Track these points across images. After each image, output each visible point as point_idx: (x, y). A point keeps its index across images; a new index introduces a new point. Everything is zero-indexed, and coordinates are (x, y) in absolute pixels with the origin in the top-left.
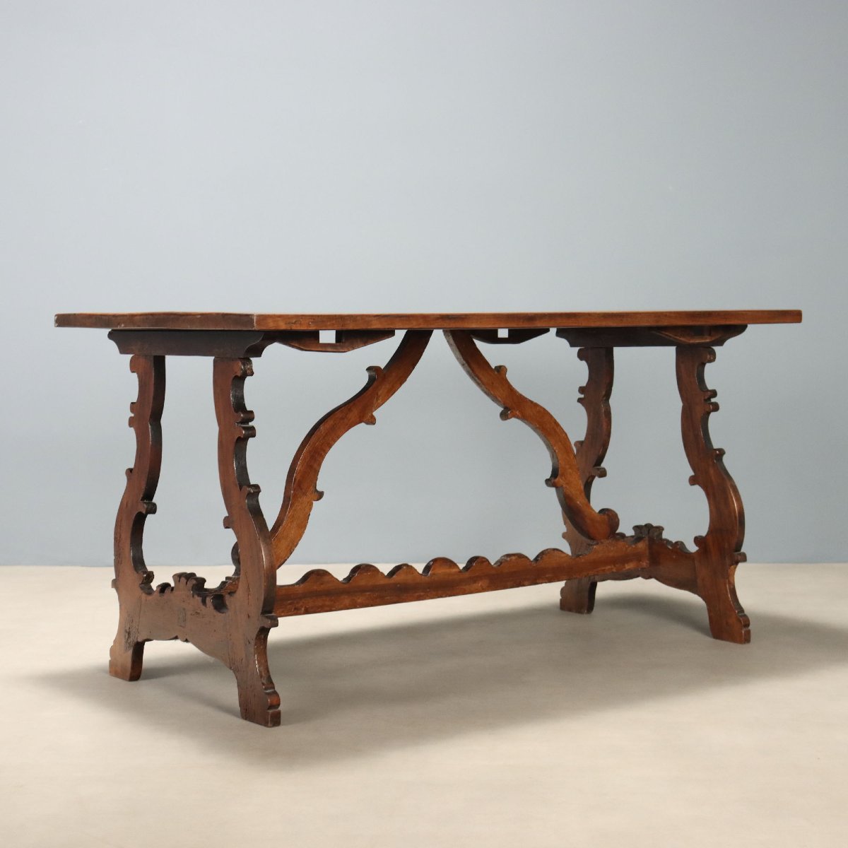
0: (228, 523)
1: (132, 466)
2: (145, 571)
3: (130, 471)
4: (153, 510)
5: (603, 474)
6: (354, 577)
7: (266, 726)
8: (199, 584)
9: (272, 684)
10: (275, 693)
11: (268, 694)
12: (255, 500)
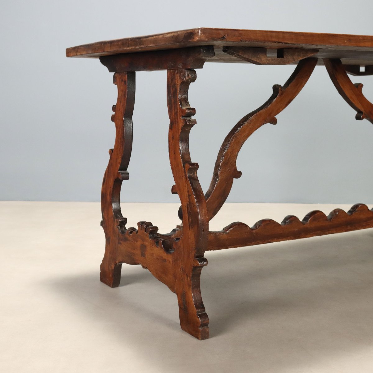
0: (174, 190)
1: (113, 147)
2: (122, 218)
4: (127, 177)
6: (260, 225)
7: (198, 338)
8: (154, 230)
9: (203, 308)
10: (205, 315)
11: (199, 315)
12: (194, 173)
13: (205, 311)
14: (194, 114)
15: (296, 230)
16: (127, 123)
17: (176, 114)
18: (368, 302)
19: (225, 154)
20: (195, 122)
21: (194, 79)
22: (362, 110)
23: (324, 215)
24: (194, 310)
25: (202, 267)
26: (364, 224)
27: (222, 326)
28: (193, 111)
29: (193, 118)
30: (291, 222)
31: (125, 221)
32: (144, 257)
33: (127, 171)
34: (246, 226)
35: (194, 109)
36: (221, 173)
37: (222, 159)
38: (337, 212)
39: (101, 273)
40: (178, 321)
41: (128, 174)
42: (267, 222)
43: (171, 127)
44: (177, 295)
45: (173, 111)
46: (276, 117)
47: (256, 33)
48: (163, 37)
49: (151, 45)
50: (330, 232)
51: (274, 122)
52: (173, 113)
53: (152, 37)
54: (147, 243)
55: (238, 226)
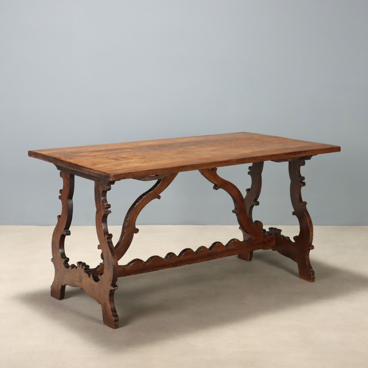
0: (99, 247)
1: (60, 214)
2: (65, 257)
3: (59, 216)
4: (69, 234)
5: (258, 204)
6: (150, 260)
7: (113, 328)
8: (87, 268)
9: (116, 312)
10: (117, 316)
11: (114, 316)
12: (110, 240)
13: (116, 313)
14: (110, 207)
15: (174, 261)
16: (70, 202)
17: (100, 206)
18: (213, 306)
19: (129, 220)
20: (110, 212)
21: (109, 189)
22: (217, 184)
23: (193, 251)
24: (110, 313)
25: (115, 290)
26: (220, 255)
27: (126, 322)
28: (109, 206)
29: (109, 209)
30: (170, 257)
31: (68, 260)
32: (81, 283)
33: (69, 229)
34: (142, 261)
35: (110, 205)
36: (126, 231)
37: (127, 223)
38: (201, 249)
39: (51, 291)
40: (102, 319)
41: (70, 232)
42: (155, 258)
43: (97, 213)
44: (101, 305)
45: (98, 204)
46: (160, 195)
47: (142, 173)
48: (93, 172)
49: (86, 173)
50: (197, 261)
51: (159, 197)
52: (98, 206)
53: (87, 169)
54: (83, 275)
55: (137, 261)
